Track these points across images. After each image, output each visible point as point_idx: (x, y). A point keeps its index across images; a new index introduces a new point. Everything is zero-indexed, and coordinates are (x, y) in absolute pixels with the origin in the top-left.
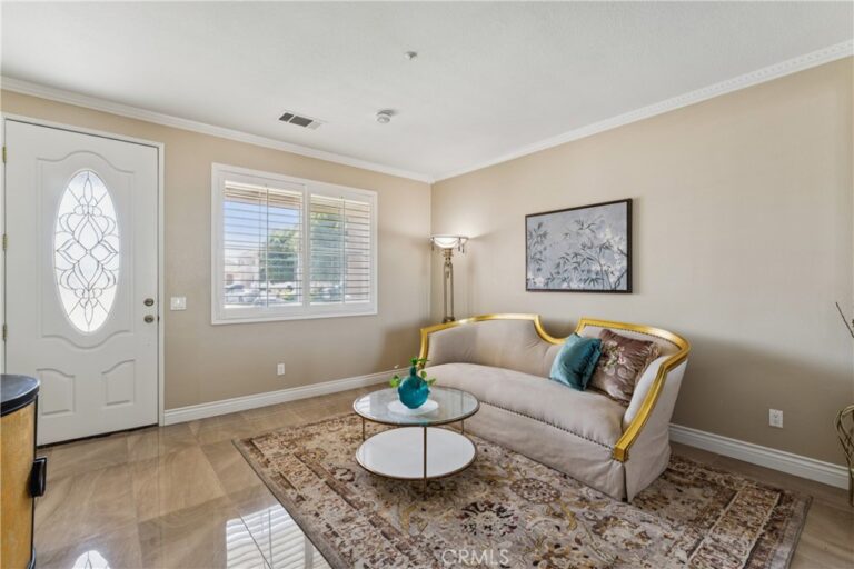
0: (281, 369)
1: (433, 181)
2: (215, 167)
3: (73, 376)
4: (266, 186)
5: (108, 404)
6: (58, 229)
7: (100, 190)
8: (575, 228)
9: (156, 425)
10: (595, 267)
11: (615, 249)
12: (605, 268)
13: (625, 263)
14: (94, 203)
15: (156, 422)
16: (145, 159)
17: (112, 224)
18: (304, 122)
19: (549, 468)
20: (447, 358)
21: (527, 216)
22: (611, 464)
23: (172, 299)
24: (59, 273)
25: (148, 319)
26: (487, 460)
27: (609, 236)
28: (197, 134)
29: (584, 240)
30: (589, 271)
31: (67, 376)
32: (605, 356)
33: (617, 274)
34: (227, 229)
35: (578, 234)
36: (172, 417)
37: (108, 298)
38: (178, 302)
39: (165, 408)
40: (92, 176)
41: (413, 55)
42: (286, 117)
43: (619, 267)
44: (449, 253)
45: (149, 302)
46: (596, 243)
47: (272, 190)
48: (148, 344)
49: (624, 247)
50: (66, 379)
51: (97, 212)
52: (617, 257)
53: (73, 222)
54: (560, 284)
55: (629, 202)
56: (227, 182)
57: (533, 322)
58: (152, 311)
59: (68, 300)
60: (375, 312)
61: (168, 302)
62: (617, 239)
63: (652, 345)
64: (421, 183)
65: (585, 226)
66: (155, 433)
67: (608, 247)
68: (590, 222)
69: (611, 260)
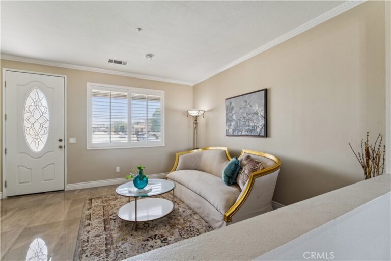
0: (118, 169)
1: (194, 85)
2: (88, 84)
3: (30, 169)
4: (111, 91)
5: (45, 181)
6: (26, 111)
7: (42, 95)
8: (243, 104)
9: (64, 190)
10: (252, 124)
11: (259, 114)
12: (255, 124)
13: (263, 122)
14: (39, 101)
15: (63, 189)
16: (58, 82)
17: (46, 109)
18: (120, 63)
19: (206, 222)
20: (185, 167)
21: (226, 99)
22: (223, 223)
23: (70, 139)
24: (26, 129)
25: (60, 147)
26: (180, 216)
27: (257, 108)
28: (80, 71)
29: (247, 110)
30: (249, 126)
31: (28, 169)
32: (241, 169)
33: (260, 127)
34: (93, 110)
35: (245, 107)
36: (70, 187)
37: (44, 139)
38: (72, 141)
39: (67, 183)
40: (38, 90)
41: (140, 29)
42: (110, 61)
43: (261, 124)
44: (196, 118)
45: (60, 140)
46: (252, 112)
47: (113, 92)
48: (60, 158)
49: (263, 113)
50: (28, 170)
51: (40, 104)
52: (260, 118)
53: (31, 108)
54: (238, 133)
55: (266, 91)
56: (93, 90)
57: (225, 151)
58: (61, 144)
59: (29, 139)
60: (164, 145)
61: (68, 141)
62: (260, 109)
63: (260, 164)
64: (188, 86)
65: (248, 103)
66: (63, 193)
67: (256, 114)
68: (249, 101)
69: (258, 120)
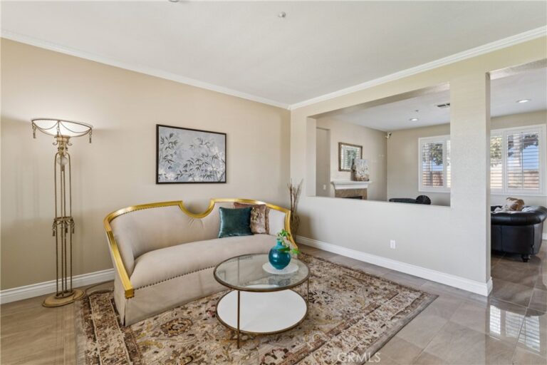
8: (198, 143)
10: (209, 169)
11: (220, 159)
12: (215, 169)
13: (224, 167)
21: (158, 126)
27: (217, 151)
29: (203, 151)
30: (206, 171)
33: (221, 173)
35: (200, 147)
43: (222, 169)
44: (67, 143)
46: (210, 154)
49: (224, 158)
52: (221, 163)
54: (187, 178)
55: (225, 135)
57: (179, 206)
62: (221, 153)
65: (204, 143)
67: (215, 157)
68: (207, 141)
69: (218, 165)
